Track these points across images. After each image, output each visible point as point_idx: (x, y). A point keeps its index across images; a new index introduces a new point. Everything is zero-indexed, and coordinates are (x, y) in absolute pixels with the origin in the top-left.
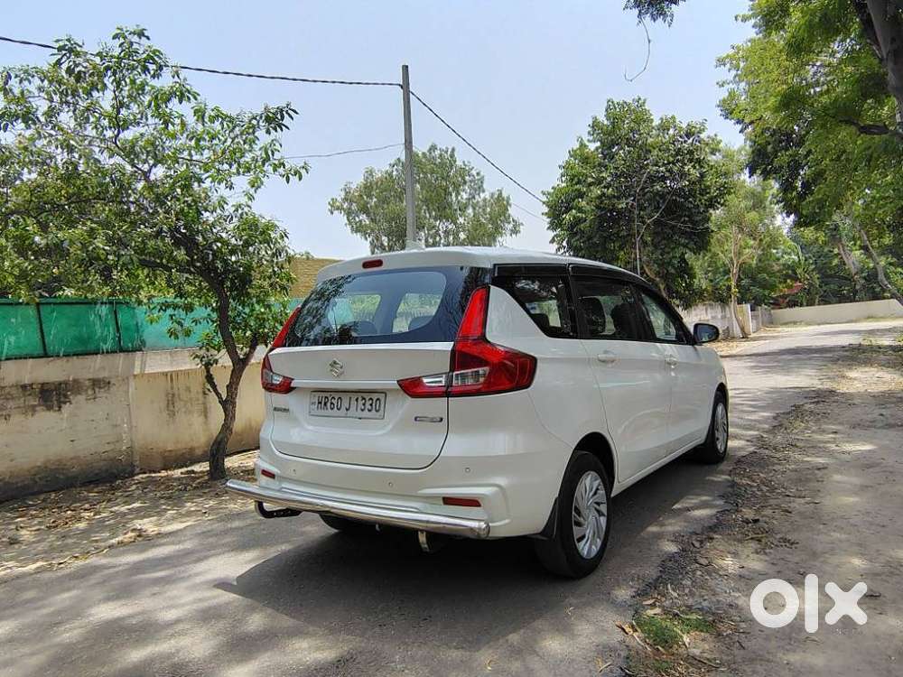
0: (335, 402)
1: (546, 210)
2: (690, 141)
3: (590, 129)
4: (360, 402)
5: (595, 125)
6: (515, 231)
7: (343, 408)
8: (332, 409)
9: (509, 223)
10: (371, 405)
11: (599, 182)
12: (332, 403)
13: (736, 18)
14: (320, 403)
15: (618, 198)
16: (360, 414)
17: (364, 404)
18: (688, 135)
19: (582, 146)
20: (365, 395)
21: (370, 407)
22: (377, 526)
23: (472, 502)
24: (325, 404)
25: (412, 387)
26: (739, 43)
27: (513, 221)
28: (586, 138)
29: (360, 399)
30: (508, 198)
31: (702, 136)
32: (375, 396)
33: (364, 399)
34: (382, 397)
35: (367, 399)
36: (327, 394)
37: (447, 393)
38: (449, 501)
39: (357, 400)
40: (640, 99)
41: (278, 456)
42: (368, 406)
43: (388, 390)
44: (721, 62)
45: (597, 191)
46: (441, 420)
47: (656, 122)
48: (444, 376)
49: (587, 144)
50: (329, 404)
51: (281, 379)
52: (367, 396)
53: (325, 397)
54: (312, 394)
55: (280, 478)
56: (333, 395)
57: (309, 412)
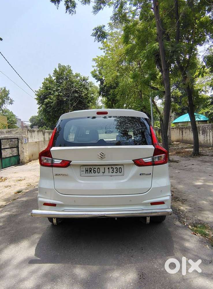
0: (96, 170)
1: (36, 97)
2: (84, 82)
3: (54, 72)
5: (55, 71)
6: (11, 103)
7: (101, 173)
8: (95, 173)
9: (9, 100)
10: (117, 170)
11: (57, 90)
12: (94, 171)
13: (99, 48)
14: (88, 171)
15: (64, 96)
16: (111, 174)
17: (113, 170)
18: (84, 80)
19: (50, 77)
20: (112, 166)
21: (116, 171)
22: (116, 218)
23: (162, 203)
24: (90, 171)
25: (139, 163)
26: (99, 56)
27: (10, 99)
28: (52, 75)
29: (110, 168)
30: (9, 91)
31: (88, 81)
32: (118, 167)
33: (112, 168)
34: (122, 167)
35: (114, 168)
36: (91, 167)
37: (153, 164)
38: (153, 204)
39: (108, 169)
40: (69, 66)
41: (61, 196)
43: (124, 164)
44: (94, 60)
45: (57, 93)
46: (150, 174)
47: (74, 74)
48: (151, 158)
49: (52, 77)
50: (92, 171)
51: (61, 161)
52: (114, 167)
53: (90, 168)
54: (81, 167)
55: (61, 205)
56: (94, 167)
57: (80, 175)
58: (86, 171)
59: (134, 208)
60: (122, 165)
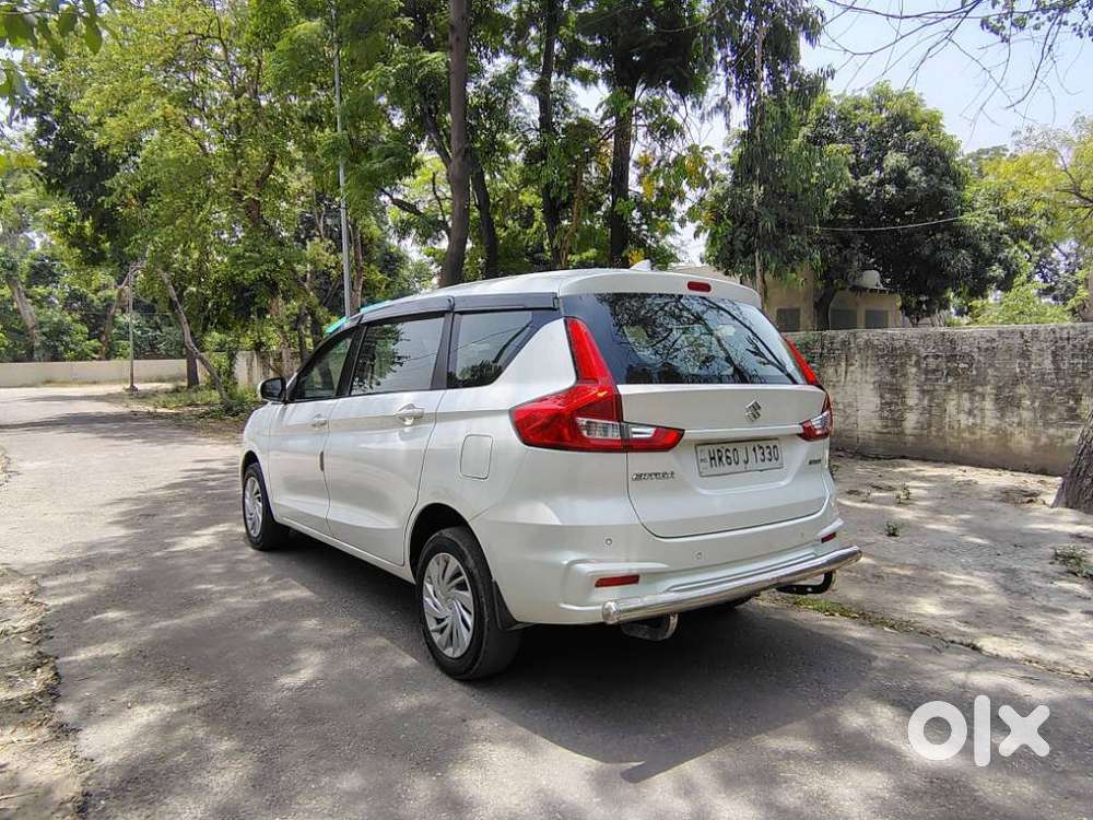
0: (730, 455)
4: (759, 452)
7: (741, 462)
8: (730, 464)
10: (770, 453)
12: (728, 457)
14: (714, 458)
16: (761, 465)
17: (763, 454)
20: (761, 443)
21: (769, 457)
24: (720, 459)
29: (757, 448)
32: (771, 444)
33: (761, 448)
34: (776, 443)
35: (764, 448)
36: (720, 447)
38: (824, 539)
39: (754, 449)
42: (767, 456)
43: (779, 436)
50: (724, 459)
51: (651, 431)
52: (764, 444)
53: (719, 451)
54: (699, 448)
55: (657, 576)
56: (726, 446)
57: (700, 473)
58: (712, 459)
59: (795, 557)
60: (776, 439)
